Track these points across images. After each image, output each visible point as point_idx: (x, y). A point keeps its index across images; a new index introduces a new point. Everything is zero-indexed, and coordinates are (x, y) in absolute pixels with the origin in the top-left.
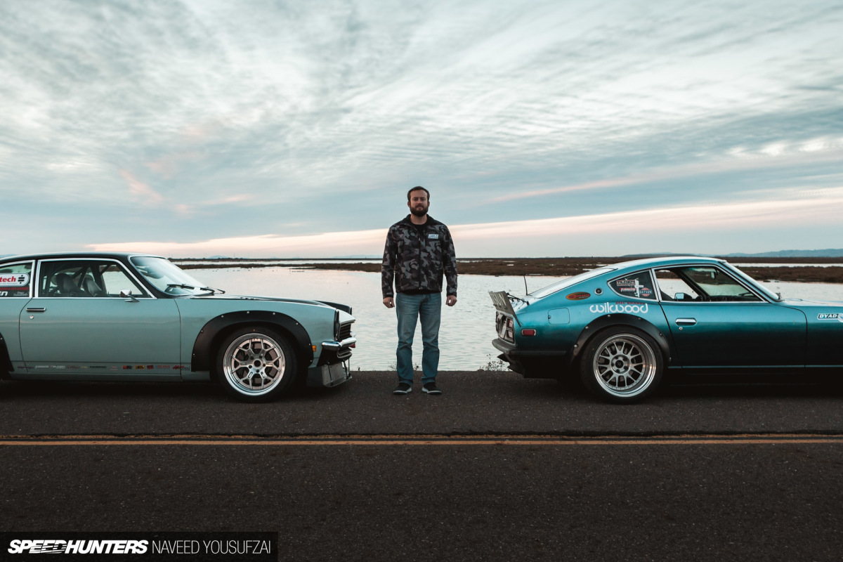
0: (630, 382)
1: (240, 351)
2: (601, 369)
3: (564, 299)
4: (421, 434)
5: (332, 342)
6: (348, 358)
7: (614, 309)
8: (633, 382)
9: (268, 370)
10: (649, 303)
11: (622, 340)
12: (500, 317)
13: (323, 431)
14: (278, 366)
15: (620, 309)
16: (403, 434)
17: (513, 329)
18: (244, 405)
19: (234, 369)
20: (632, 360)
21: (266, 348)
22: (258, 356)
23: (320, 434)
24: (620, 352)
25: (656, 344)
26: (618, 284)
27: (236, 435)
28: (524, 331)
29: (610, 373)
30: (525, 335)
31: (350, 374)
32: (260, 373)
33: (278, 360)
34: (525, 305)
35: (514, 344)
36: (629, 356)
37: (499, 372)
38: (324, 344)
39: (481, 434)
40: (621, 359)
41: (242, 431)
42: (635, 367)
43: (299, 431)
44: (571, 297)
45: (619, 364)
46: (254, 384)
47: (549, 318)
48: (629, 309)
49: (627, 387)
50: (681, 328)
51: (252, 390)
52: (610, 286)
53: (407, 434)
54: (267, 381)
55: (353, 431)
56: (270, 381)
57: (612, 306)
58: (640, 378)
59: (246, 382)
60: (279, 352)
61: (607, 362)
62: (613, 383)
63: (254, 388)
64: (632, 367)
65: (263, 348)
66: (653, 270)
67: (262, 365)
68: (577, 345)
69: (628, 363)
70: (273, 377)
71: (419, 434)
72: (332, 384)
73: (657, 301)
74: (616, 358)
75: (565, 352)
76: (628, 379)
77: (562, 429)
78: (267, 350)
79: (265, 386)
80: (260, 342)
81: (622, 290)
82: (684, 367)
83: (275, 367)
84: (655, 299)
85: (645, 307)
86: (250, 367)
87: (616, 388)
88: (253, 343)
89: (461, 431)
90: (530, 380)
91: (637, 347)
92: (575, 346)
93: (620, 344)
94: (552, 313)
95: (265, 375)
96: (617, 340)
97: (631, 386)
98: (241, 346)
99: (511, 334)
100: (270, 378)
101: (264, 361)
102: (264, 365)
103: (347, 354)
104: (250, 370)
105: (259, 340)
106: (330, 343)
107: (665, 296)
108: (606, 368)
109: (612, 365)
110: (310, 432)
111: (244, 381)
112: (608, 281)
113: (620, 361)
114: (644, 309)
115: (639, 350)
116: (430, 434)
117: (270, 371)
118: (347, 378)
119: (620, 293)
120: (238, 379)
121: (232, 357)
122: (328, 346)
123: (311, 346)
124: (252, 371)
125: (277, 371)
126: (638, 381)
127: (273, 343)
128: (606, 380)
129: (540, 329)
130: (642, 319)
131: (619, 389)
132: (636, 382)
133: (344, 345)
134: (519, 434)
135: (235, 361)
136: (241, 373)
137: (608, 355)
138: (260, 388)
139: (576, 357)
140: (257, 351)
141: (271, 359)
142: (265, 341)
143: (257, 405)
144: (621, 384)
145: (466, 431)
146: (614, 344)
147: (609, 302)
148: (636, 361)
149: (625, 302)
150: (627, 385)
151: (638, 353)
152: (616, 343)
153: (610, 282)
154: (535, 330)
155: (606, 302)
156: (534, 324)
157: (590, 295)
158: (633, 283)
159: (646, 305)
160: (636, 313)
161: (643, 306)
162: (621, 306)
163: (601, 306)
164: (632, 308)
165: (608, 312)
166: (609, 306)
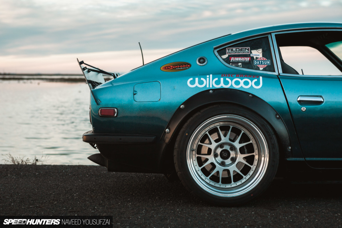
0: (237, 177)
7: (218, 82)
8: (242, 177)
10: (264, 76)
11: (228, 123)
15: (226, 83)
20: (240, 149)
24: (225, 139)
25: (270, 129)
26: (228, 52)
28: (101, 111)
29: (212, 166)
30: (103, 116)
36: (237, 145)
40: (227, 147)
42: (245, 158)
44: (167, 68)
45: (225, 155)
47: (134, 94)
48: (237, 83)
50: (304, 109)
52: (217, 54)
57: (217, 79)
58: (251, 173)
62: (215, 178)
64: (240, 158)
66: (273, 35)
68: (169, 129)
69: (236, 154)
73: (276, 73)
74: (221, 146)
75: (153, 138)
76: (236, 174)
81: (232, 59)
82: (308, 159)
84: (274, 71)
85: (259, 80)
87: (219, 185)
91: (247, 133)
92: (167, 130)
94: (139, 87)
96: (222, 123)
97: (239, 183)
107: (286, 68)
108: (207, 160)
109: (216, 155)
112: (215, 48)
113: (226, 150)
114: (257, 84)
115: (250, 136)
126: (248, 177)
128: (207, 175)
129: (123, 108)
130: (254, 96)
131: (223, 186)
139: (167, 144)
144: (226, 180)
146: (217, 128)
147: (213, 74)
148: (246, 150)
149: (234, 74)
150: (235, 181)
151: (249, 140)
152: (220, 127)
153: (218, 49)
154: (116, 110)
155: (209, 75)
156: (115, 102)
157: (190, 66)
158: (247, 51)
159: (261, 78)
160: (246, 88)
161: (256, 80)
162: (227, 79)
163: (202, 79)
164: (242, 82)
165: (211, 86)
166: (213, 79)
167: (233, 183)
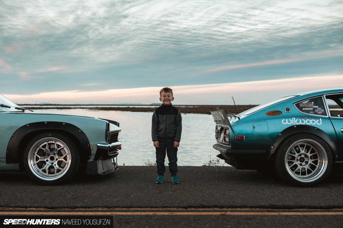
0: (309, 172)
1: (40, 149)
2: (290, 163)
3: (264, 115)
4: (166, 207)
5: (104, 144)
6: (116, 156)
7: (298, 122)
8: (312, 172)
9: (60, 163)
10: (322, 118)
11: (304, 143)
12: (219, 128)
13: (95, 205)
14: (66, 160)
15: (303, 122)
16: (153, 207)
17: (229, 135)
18: (42, 187)
19: (36, 162)
20: (311, 157)
21: (58, 147)
22: (52, 153)
23: (92, 207)
24: (303, 151)
25: (328, 146)
26: (301, 105)
27: (31, 207)
28: (237, 137)
29: (296, 166)
30: (237, 140)
31: (117, 167)
32: (54, 165)
33: (66, 156)
34: (237, 119)
35: (230, 146)
36: (309, 155)
37: (217, 167)
38: (98, 145)
39: (209, 207)
40: (303, 156)
41: (36, 205)
42: (313, 162)
43: (78, 205)
44: (269, 114)
45: (302, 160)
46: (50, 173)
47: (254, 128)
48: (308, 122)
49: (307, 176)
51: (48, 176)
52: (295, 106)
53: (155, 207)
54: (59, 171)
55: (117, 205)
56: (61, 170)
57: (297, 120)
58: (316, 169)
59: (44, 171)
60: (67, 151)
61: (293, 158)
62: (297, 173)
63: (50, 175)
64: (310, 162)
65: (56, 147)
66: (324, 96)
67: (55, 159)
68: (274, 146)
69: (308, 159)
70: (63, 168)
71: (165, 207)
72: (104, 173)
73: (328, 117)
74: (300, 155)
75: (265, 151)
76: (308, 170)
77: (267, 204)
78: (59, 149)
79: (57, 174)
80: (54, 144)
81: (303, 109)
83: (64, 160)
84: (327, 115)
85: (320, 120)
86: (47, 161)
87: (300, 176)
88: (50, 144)
89: (195, 205)
90: (240, 171)
91: (314, 148)
92: (272, 147)
93: (302, 146)
94: (255, 124)
95: (57, 166)
96: (301, 143)
97: (310, 175)
98: (41, 146)
99: (227, 139)
100: (61, 169)
101: (57, 157)
102: (57, 160)
103: (115, 153)
104: (47, 163)
105: (53, 142)
106: (103, 144)
107: (332, 114)
108: (293, 163)
109: (297, 160)
110: (85, 205)
111: (42, 170)
112: (294, 103)
113: (302, 158)
114: (319, 122)
115: (316, 150)
116: (173, 207)
117: (61, 164)
118: (115, 169)
119: (303, 111)
120: (38, 169)
121: (34, 154)
122: (101, 146)
123: (90, 146)
124: (49, 164)
125: (66, 163)
126: (315, 171)
127: (63, 144)
128: (293, 171)
129: (248, 135)
130: (318, 129)
131: (302, 177)
132: (314, 172)
133: (113, 146)
134: (236, 207)
135: (37, 157)
136: (41, 165)
137: (295, 154)
138: (53, 175)
139: (272, 154)
140: (52, 150)
141: (62, 155)
142: (57, 143)
143: (51, 187)
144: (304, 173)
145: (198, 205)
146: (298, 146)
147: (295, 117)
148: (312, 157)
149: (306, 117)
150: (308, 174)
151: (315, 152)
152: (300, 145)
153: (295, 104)
154: (244, 136)
155: (293, 117)
156: (244, 132)
157: (282, 113)
158: (311, 104)
159: (320, 119)
160: (313, 124)
161: (318, 120)
162: (303, 120)
163: (290, 120)
164: (311, 121)
165: (295, 124)
166: (295, 120)
167: (307, 175)
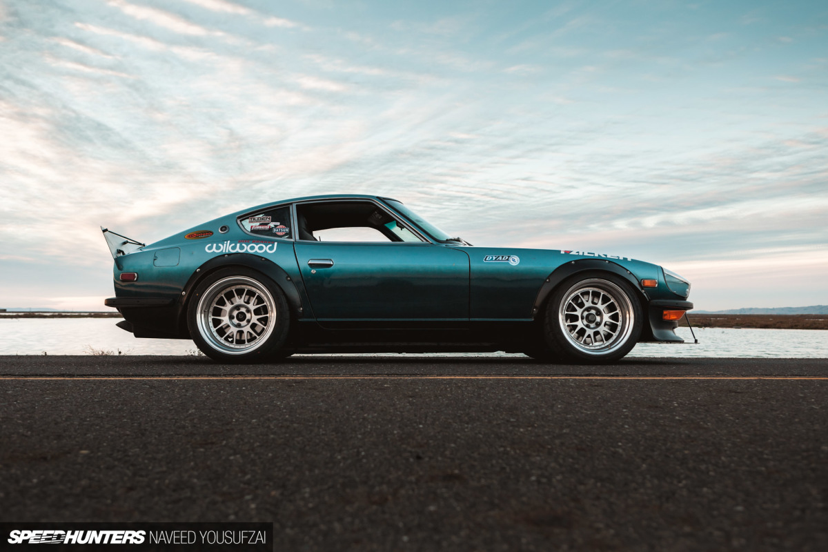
7: (234, 248)
10: (280, 242)
15: (242, 248)
24: (240, 301)
28: (123, 276)
30: (123, 280)
44: (189, 236)
45: (241, 317)
47: (154, 260)
48: (252, 248)
50: (313, 271)
52: (239, 223)
57: (233, 245)
66: (294, 205)
68: (185, 292)
73: (292, 240)
82: (319, 320)
84: (291, 238)
85: (273, 246)
94: (159, 254)
112: (239, 217)
113: (242, 313)
114: (271, 249)
129: (142, 273)
130: (266, 260)
137: (225, 305)
139: (184, 306)
146: (232, 290)
147: (231, 241)
149: (251, 240)
153: (241, 219)
154: (136, 275)
155: (227, 241)
156: (136, 267)
157: (213, 233)
158: (268, 220)
159: (276, 243)
160: (260, 252)
161: (271, 246)
162: (243, 245)
163: (220, 245)
164: (257, 247)
165: (227, 251)
166: (230, 245)
